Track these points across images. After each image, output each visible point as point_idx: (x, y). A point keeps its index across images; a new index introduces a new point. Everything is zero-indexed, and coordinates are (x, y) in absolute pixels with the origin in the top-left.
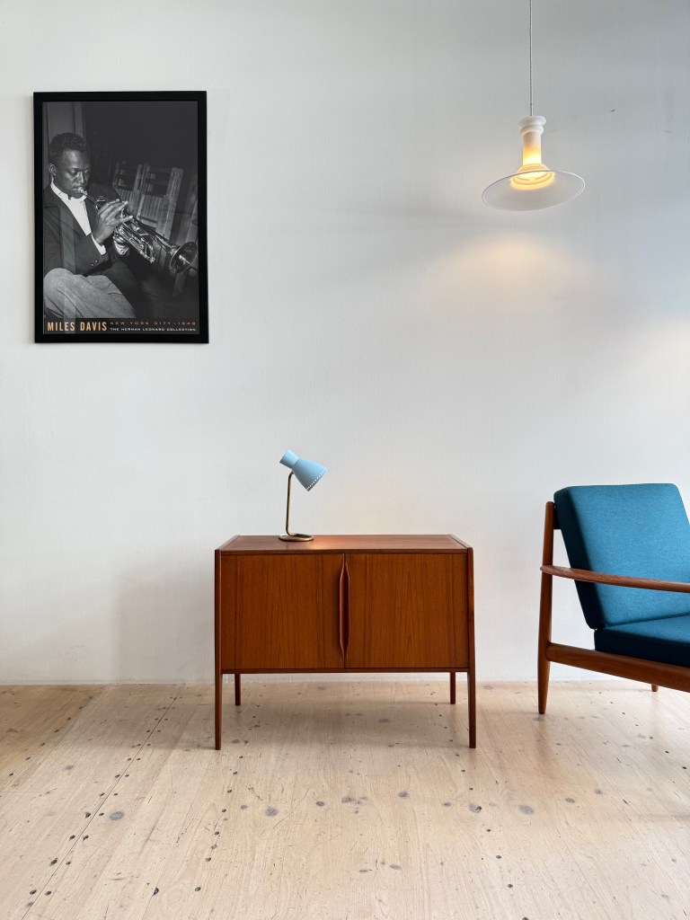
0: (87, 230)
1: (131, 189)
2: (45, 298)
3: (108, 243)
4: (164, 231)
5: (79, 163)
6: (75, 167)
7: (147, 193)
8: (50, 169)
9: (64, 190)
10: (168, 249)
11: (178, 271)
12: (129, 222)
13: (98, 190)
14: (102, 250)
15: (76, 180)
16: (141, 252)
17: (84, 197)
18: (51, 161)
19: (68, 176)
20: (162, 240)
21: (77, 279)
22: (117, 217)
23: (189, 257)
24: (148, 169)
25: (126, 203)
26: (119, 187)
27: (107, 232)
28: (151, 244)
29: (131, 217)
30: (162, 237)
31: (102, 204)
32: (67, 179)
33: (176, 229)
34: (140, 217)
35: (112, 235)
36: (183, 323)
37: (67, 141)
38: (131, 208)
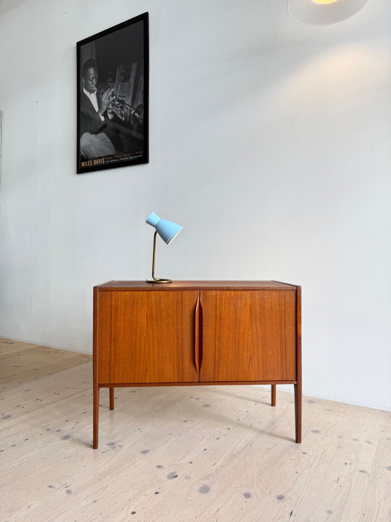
0: (97, 109)
1: (114, 82)
2: (81, 150)
3: (105, 115)
4: (128, 101)
5: (94, 74)
6: (92, 76)
7: (122, 82)
8: (83, 81)
9: (88, 90)
10: (130, 111)
11: (135, 123)
12: (113, 101)
14: (103, 118)
15: (93, 84)
16: (119, 116)
17: (96, 92)
18: (83, 77)
19: (90, 82)
20: (128, 107)
21: (93, 136)
22: (109, 99)
23: (139, 115)
24: (122, 68)
25: (113, 90)
26: (110, 82)
27: (105, 108)
28: (123, 110)
29: (115, 97)
30: (128, 105)
31: (103, 93)
32: (89, 84)
33: (134, 100)
34: (119, 96)
35: (107, 109)
36: (137, 153)
37: (89, 64)
38: (115, 92)
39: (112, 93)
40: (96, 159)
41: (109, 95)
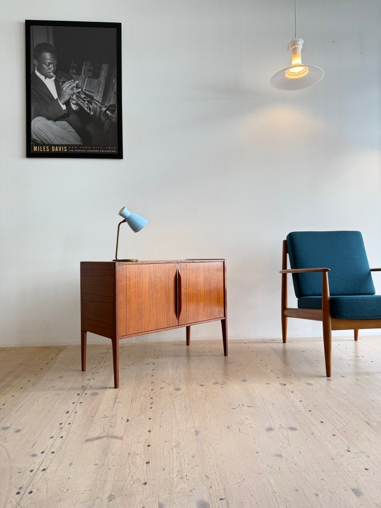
0: (55, 96)
1: (80, 75)
2: (32, 133)
3: (67, 103)
4: (98, 97)
5: (51, 59)
6: (49, 61)
7: (89, 77)
8: (34, 62)
9: (42, 74)
10: (101, 108)
11: (106, 120)
12: (79, 93)
13: (62, 74)
14: (64, 107)
15: (49, 69)
16: (86, 109)
17: (54, 78)
18: (35, 58)
19: (45, 66)
20: (97, 103)
21: (50, 123)
22: (72, 89)
23: (112, 112)
24: (89, 64)
25: (77, 82)
26: (73, 73)
27: (67, 97)
28: (91, 104)
29: (80, 90)
30: (97, 101)
31: (64, 82)
32: (44, 68)
33: (105, 97)
34: (85, 90)
35: (70, 99)
36: (109, 148)
37: (44, 47)
39: (77, 84)
40: (55, 146)
41: (72, 86)
